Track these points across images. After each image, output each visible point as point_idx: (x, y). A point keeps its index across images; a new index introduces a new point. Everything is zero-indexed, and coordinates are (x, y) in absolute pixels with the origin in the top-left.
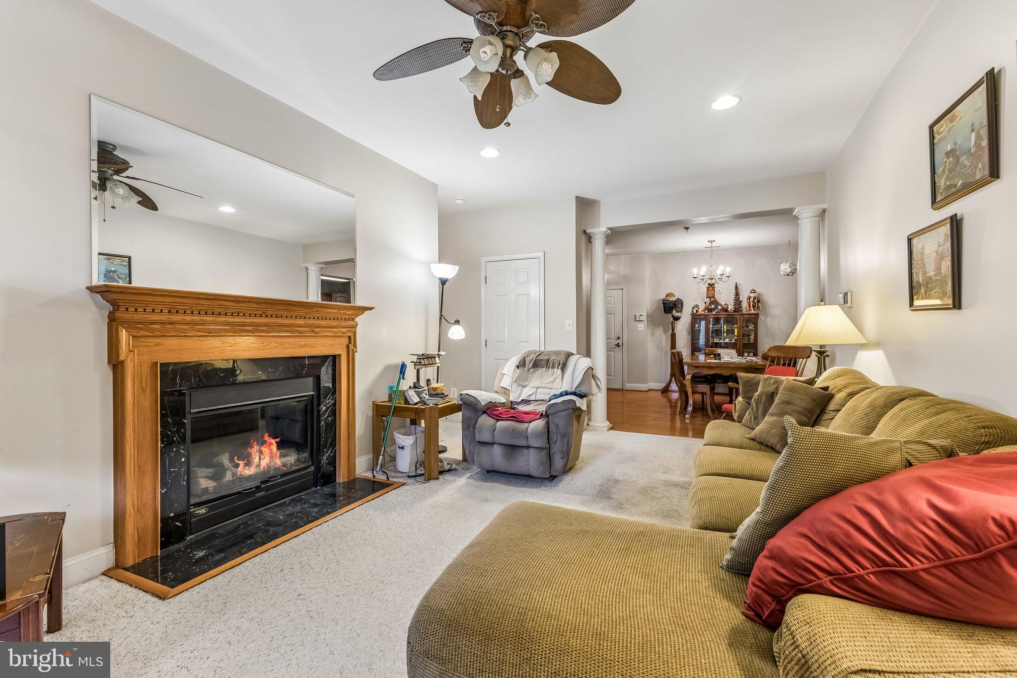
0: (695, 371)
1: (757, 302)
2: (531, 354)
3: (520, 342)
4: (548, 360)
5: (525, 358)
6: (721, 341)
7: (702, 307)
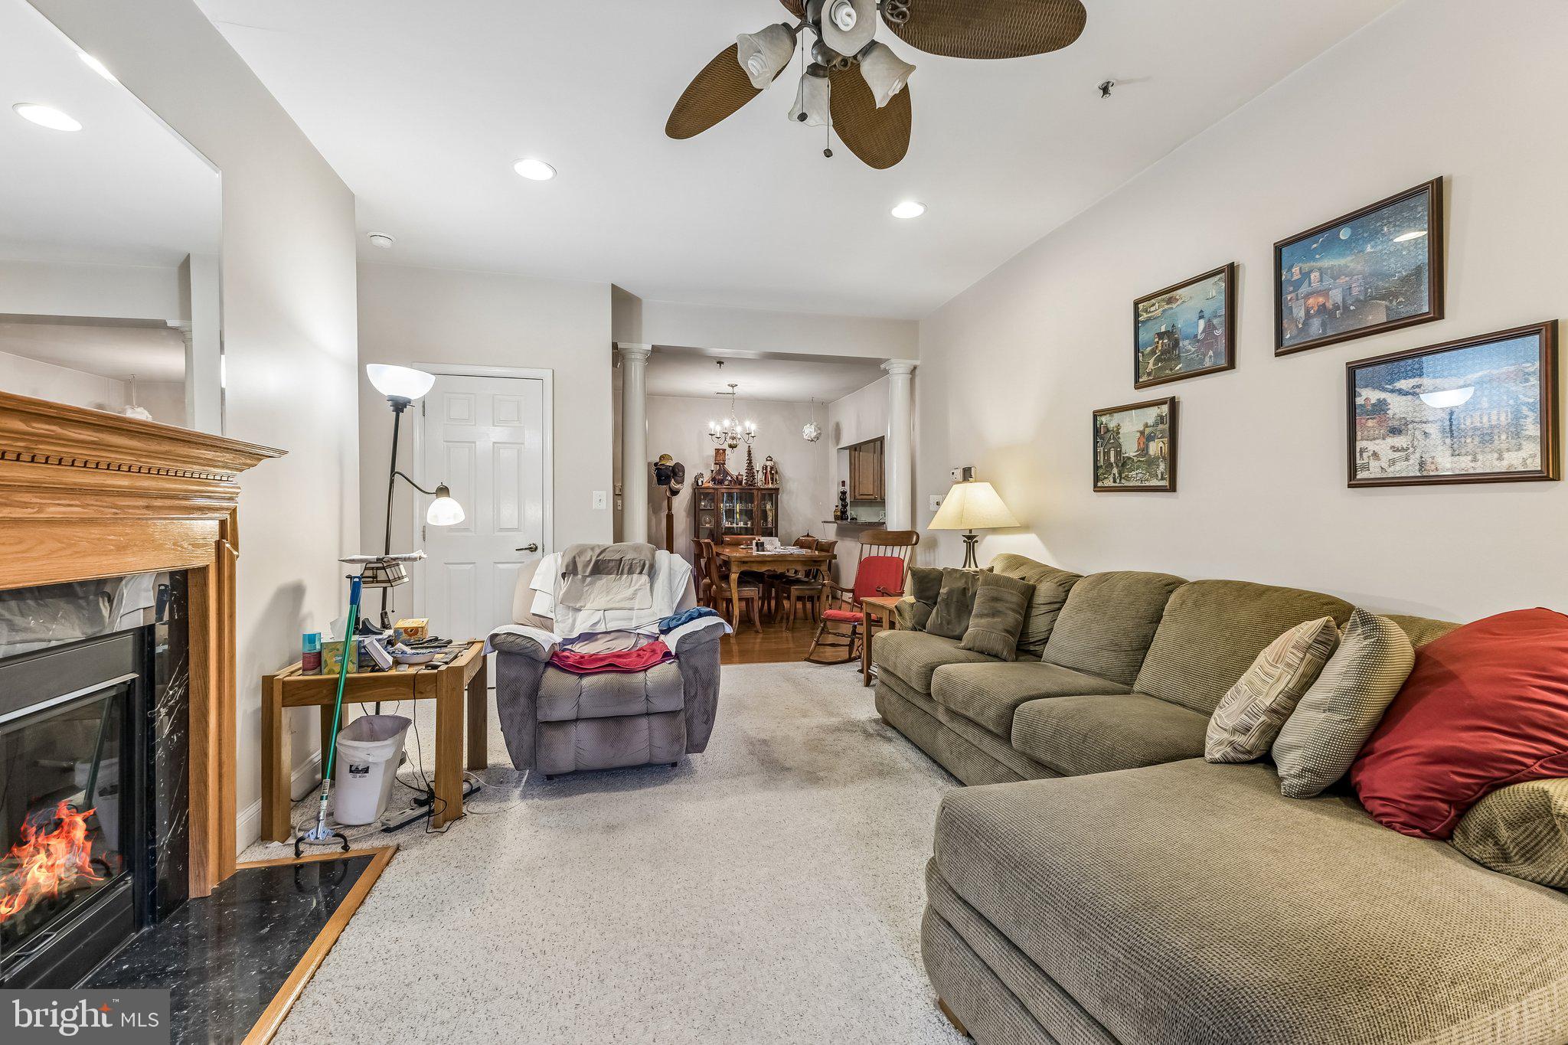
0: (742, 569)
1: (772, 473)
2: (586, 550)
3: (501, 530)
4: (621, 560)
5: (574, 557)
6: (735, 525)
7: (707, 476)
